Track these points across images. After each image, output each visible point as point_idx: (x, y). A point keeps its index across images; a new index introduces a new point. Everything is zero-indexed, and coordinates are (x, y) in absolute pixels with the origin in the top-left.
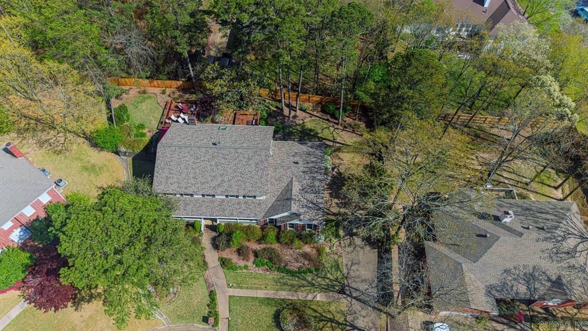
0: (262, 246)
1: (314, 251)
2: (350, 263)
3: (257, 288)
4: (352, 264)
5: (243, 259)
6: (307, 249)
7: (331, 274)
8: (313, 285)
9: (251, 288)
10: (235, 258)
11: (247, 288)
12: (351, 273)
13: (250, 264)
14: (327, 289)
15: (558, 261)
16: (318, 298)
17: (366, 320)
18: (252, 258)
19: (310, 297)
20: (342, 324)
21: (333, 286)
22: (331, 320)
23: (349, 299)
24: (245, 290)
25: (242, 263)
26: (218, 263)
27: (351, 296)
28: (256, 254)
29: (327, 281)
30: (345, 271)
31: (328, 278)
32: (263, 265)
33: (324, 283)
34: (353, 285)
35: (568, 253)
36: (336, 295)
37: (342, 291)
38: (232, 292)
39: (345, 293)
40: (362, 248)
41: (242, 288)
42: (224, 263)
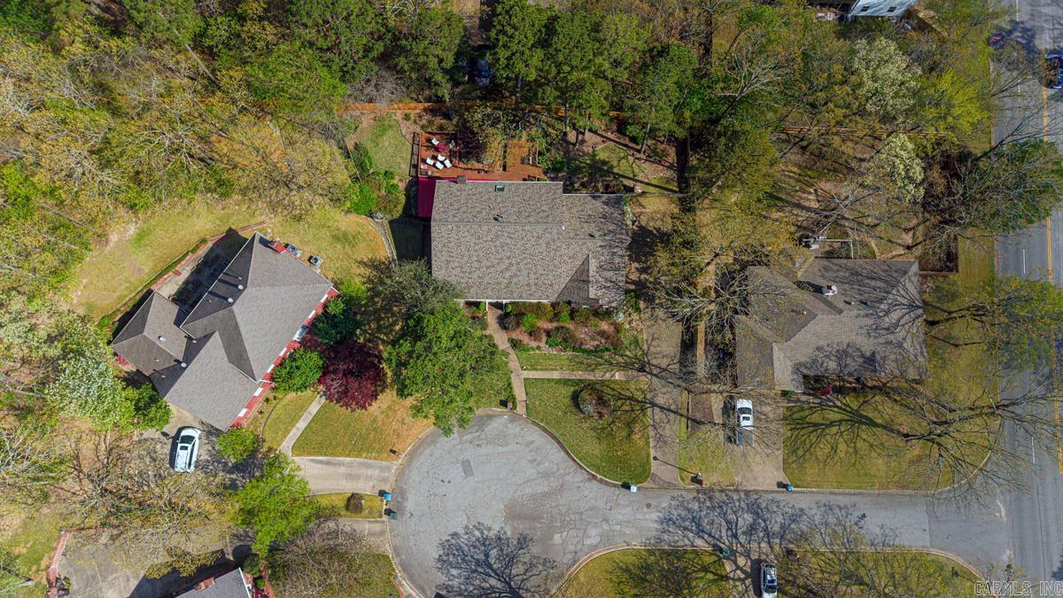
0: (555, 324)
1: (612, 329)
2: (650, 338)
3: (552, 370)
4: (653, 339)
5: (535, 340)
6: (604, 326)
7: (630, 351)
8: (611, 364)
9: (546, 370)
10: (525, 339)
11: (542, 370)
12: (652, 349)
13: (542, 344)
14: (625, 367)
15: (875, 337)
16: (617, 377)
17: (667, 396)
18: (544, 338)
19: (608, 376)
20: (641, 402)
21: (633, 364)
22: (630, 398)
23: (649, 376)
24: (539, 372)
25: (534, 344)
26: (508, 345)
27: (652, 374)
28: (548, 333)
29: (626, 358)
30: (645, 347)
31: (626, 356)
32: (556, 345)
33: (623, 361)
34: (654, 362)
35: (888, 329)
36: (635, 373)
37: (642, 370)
38: (526, 374)
39: (645, 371)
40: (664, 321)
41: (536, 370)
42: (515, 344)
